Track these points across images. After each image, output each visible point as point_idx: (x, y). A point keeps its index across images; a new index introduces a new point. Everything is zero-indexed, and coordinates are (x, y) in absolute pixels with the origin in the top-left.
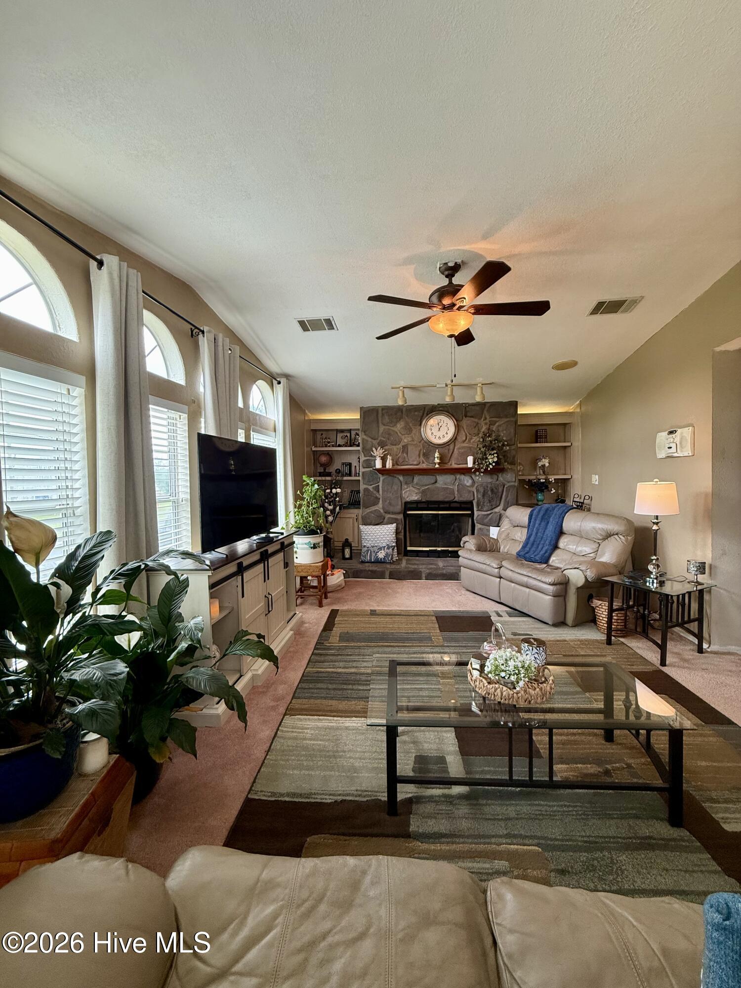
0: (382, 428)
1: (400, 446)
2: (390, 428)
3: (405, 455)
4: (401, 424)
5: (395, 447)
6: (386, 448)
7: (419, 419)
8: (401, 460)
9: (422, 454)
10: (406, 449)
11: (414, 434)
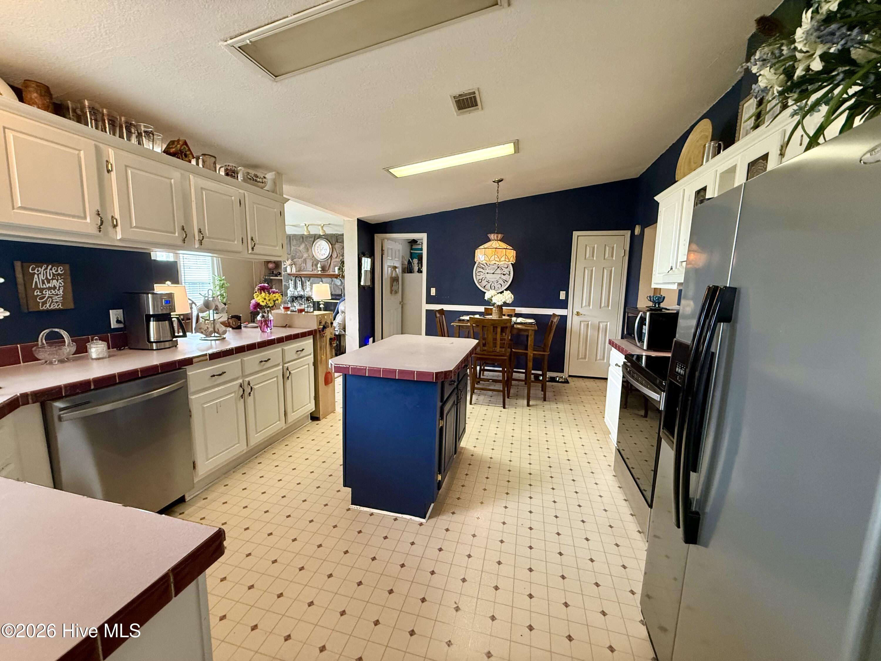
0: (293, 248)
1: (302, 259)
2: (297, 248)
3: (304, 265)
4: (303, 246)
5: (300, 260)
6: (295, 260)
7: (312, 243)
8: (302, 268)
9: (314, 265)
10: (305, 261)
11: (309, 253)
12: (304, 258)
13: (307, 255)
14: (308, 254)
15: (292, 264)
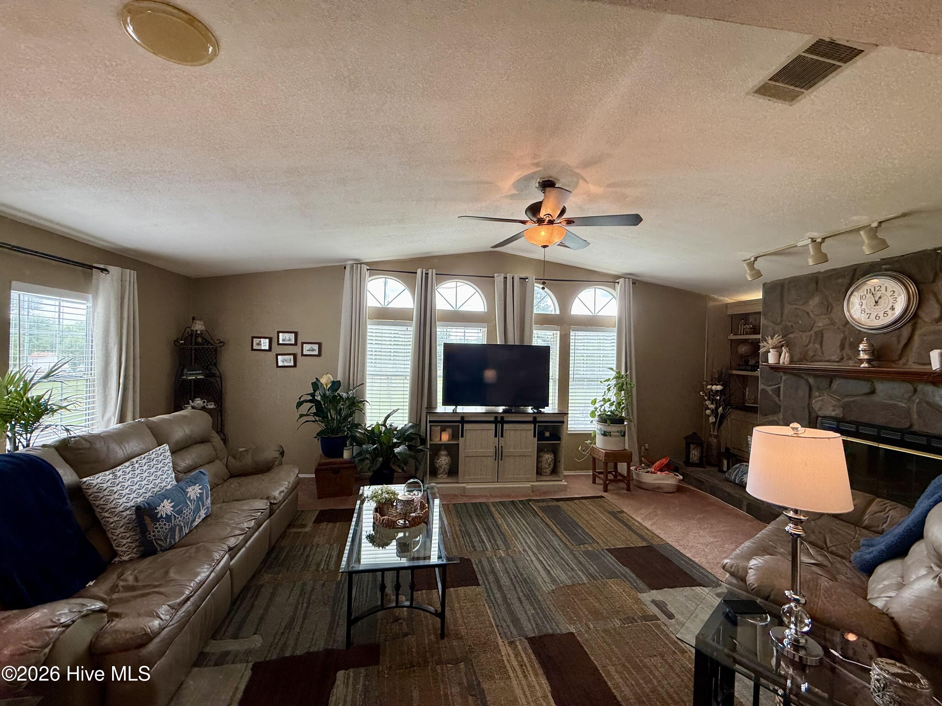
0: (788, 308)
1: (812, 332)
2: (798, 307)
3: (817, 346)
4: (816, 300)
5: (804, 335)
6: (791, 336)
7: (844, 290)
8: (811, 354)
9: (847, 344)
10: (820, 336)
11: (833, 315)
12: (815, 329)
13: (827, 321)
14: (831, 319)
15: (782, 346)
